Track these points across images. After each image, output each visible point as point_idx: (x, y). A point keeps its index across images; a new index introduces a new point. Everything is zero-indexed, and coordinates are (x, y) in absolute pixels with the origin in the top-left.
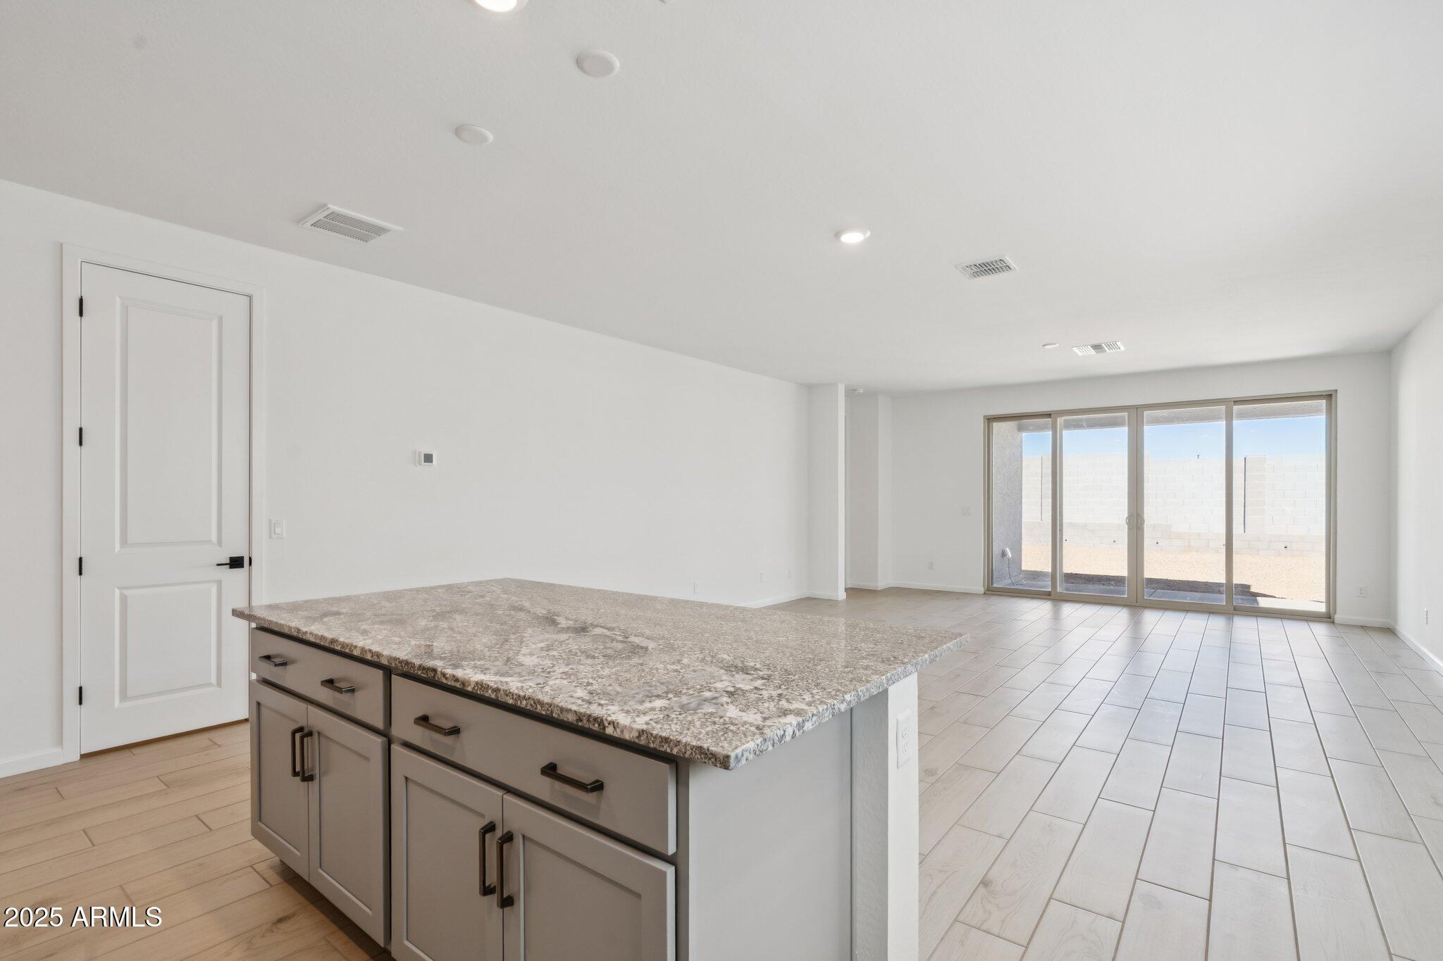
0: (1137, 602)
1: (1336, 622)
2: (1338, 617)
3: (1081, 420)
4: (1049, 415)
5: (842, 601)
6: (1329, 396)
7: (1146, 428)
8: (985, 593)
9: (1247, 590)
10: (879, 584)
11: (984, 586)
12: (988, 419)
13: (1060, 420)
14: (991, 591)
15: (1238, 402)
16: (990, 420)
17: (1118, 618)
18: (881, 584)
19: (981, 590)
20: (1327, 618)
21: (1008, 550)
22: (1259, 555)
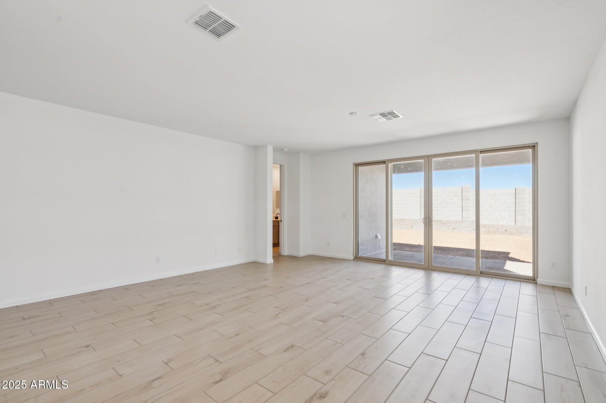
0: (429, 267)
1: (538, 283)
2: (539, 280)
3: (400, 164)
4: (384, 162)
5: (270, 264)
6: (534, 147)
7: (434, 172)
8: (354, 260)
9: (507, 256)
10: (300, 254)
11: (353, 255)
12: (356, 165)
13: (390, 165)
14: (357, 258)
15: (482, 152)
16: (357, 165)
17: (419, 275)
18: (302, 254)
19: (352, 257)
20: (533, 280)
21: (379, 235)
22: (522, 235)
